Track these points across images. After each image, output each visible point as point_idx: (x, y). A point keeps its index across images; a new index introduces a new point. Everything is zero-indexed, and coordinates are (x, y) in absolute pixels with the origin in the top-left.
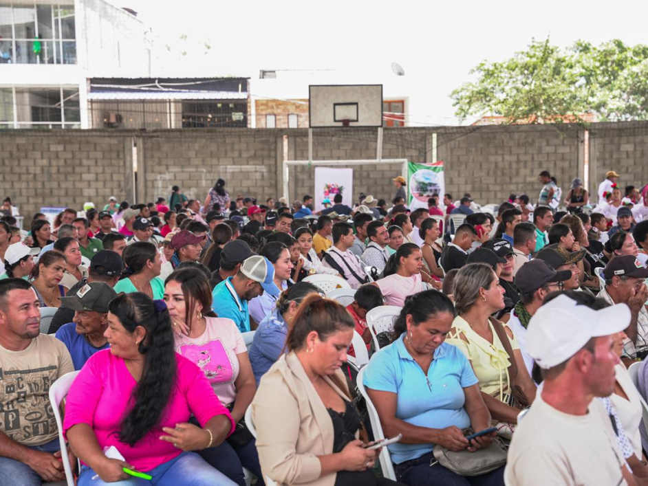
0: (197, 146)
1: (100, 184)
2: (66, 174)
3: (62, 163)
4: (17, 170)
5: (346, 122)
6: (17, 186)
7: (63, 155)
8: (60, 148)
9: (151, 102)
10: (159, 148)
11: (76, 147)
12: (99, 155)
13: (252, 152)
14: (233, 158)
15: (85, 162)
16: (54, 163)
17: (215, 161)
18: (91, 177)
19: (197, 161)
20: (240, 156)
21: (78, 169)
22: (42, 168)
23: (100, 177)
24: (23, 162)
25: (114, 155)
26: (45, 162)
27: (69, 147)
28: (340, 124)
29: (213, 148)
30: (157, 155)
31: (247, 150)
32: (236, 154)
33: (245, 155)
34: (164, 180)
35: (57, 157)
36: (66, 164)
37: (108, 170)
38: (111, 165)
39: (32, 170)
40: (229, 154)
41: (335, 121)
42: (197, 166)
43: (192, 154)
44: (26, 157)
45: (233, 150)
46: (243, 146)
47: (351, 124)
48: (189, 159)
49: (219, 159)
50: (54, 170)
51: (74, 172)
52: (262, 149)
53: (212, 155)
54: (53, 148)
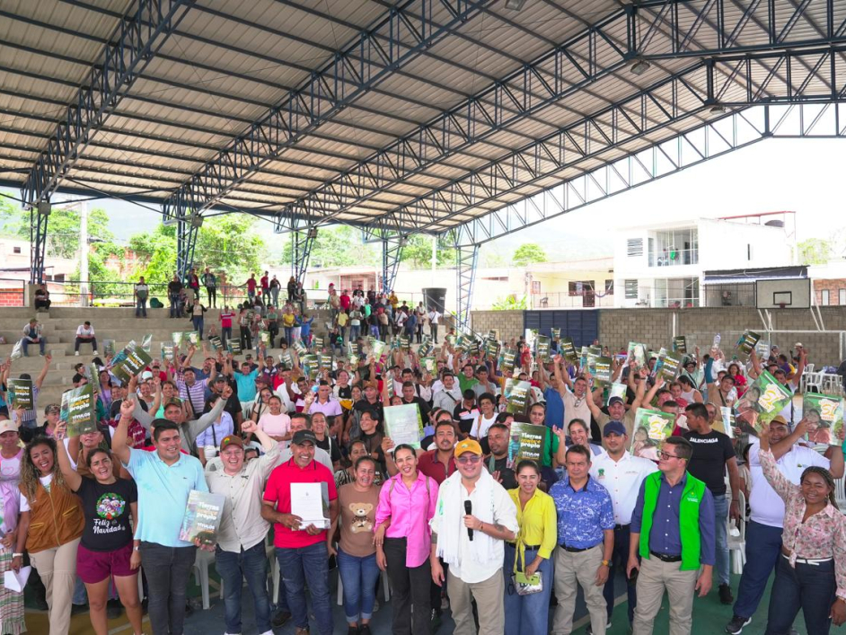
0: (711, 318)
1: (655, 341)
2: (637, 334)
3: (634, 327)
4: (612, 331)
5: (782, 305)
6: (612, 340)
7: (636, 323)
8: (634, 319)
9: (742, 284)
10: (688, 318)
11: (642, 319)
12: (654, 323)
13: (747, 322)
14: (734, 326)
15: (647, 327)
16: (631, 327)
17: (722, 328)
18: (650, 336)
19: (710, 328)
20: (739, 324)
21: (643, 332)
22: (625, 330)
23: (655, 336)
24: (616, 327)
25: (662, 323)
26: (626, 327)
27: (639, 319)
28: (778, 307)
29: (721, 318)
30: (686, 323)
31: (744, 320)
32: (737, 323)
33: (741, 324)
34: (690, 340)
35: (632, 324)
36: (637, 329)
37: (659, 332)
38: (661, 329)
39: (619, 331)
40: (732, 323)
41: (774, 304)
42: (711, 331)
43: (708, 323)
44: (617, 324)
45: (734, 320)
46: (741, 318)
47: (786, 306)
48: (706, 326)
49: (725, 326)
50: (630, 332)
51: (641, 333)
52: (754, 320)
53: (720, 324)
54: (630, 319)
